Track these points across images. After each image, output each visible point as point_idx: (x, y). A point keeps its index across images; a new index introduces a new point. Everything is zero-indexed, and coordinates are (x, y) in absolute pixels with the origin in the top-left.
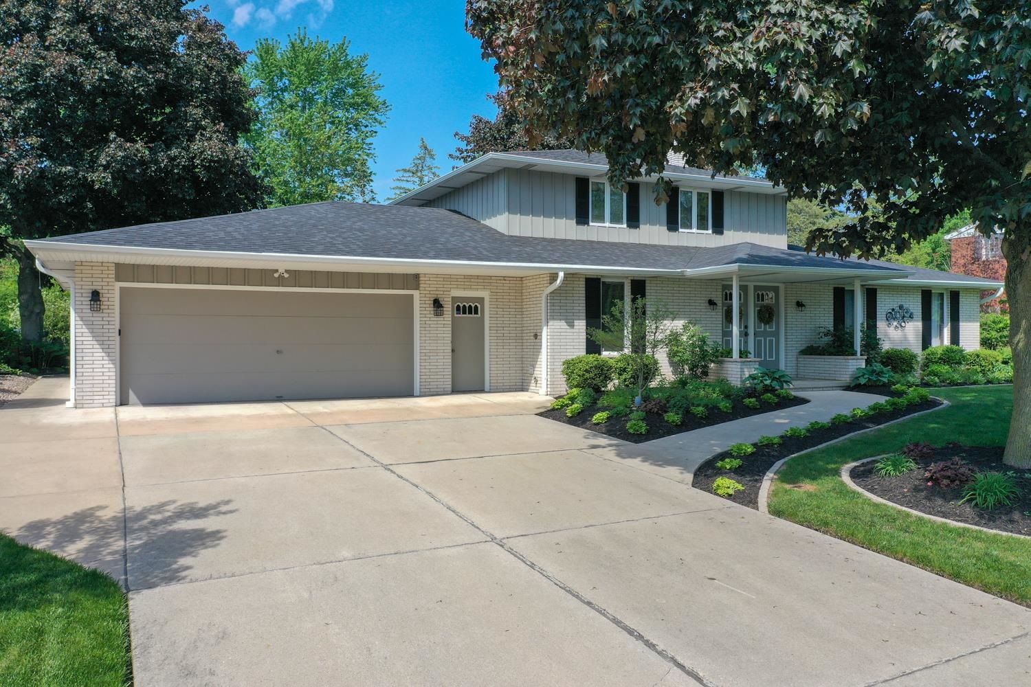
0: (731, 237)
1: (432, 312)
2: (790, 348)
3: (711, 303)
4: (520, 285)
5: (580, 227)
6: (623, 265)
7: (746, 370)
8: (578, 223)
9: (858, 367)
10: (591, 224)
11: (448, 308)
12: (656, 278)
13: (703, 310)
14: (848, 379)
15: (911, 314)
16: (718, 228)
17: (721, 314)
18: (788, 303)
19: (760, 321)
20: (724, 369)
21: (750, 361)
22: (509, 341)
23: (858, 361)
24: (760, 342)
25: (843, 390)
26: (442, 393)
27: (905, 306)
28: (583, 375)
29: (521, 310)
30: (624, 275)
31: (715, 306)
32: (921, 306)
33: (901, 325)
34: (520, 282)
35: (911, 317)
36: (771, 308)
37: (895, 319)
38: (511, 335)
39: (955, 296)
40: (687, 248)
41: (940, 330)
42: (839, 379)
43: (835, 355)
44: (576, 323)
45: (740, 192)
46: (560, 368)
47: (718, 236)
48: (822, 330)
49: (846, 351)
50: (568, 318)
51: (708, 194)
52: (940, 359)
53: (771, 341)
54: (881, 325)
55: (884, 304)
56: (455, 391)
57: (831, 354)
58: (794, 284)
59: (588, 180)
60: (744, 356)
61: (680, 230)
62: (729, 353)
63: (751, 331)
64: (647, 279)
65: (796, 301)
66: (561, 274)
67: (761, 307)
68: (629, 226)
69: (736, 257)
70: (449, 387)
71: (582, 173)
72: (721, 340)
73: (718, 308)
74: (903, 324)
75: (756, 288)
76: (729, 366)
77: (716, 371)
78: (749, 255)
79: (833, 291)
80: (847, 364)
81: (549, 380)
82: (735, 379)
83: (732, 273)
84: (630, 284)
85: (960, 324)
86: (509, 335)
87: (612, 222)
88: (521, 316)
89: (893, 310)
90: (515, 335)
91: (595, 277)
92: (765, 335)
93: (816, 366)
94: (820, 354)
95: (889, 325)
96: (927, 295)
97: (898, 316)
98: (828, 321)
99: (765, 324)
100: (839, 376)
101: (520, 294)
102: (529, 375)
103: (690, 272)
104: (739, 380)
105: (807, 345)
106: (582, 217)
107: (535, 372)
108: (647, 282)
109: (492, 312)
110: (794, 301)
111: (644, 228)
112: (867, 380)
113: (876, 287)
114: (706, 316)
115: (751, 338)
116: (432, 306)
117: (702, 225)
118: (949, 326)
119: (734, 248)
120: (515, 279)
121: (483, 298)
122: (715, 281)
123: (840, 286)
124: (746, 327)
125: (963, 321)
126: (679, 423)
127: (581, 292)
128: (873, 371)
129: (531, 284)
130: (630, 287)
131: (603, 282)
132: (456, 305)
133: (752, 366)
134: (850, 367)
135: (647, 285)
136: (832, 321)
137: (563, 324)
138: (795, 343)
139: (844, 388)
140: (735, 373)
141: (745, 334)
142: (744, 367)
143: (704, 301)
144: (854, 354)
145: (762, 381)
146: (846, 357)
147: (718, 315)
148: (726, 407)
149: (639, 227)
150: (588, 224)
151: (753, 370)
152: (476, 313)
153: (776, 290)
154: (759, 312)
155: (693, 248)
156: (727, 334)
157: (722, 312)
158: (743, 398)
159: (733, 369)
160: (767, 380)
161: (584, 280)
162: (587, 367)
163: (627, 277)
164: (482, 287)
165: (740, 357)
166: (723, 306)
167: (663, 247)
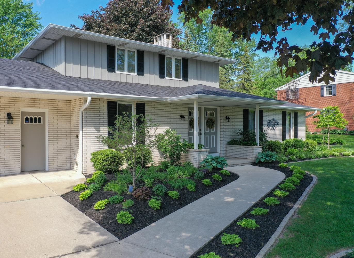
0: (192, 82)
1: (6, 122)
2: (223, 141)
3: (182, 117)
4: (69, 105)
5: (110, 73)
6: (131, 94)
7: (201, 156)
8: (109, 71)
9: (259, 152)
10: (116, 72)
11: (18, 119)
12: (151, 102)
13: (177, 121)
14: (254, 159)
15: (278, 123)
16: (186, 78)
17: (187, 123)
18: (222, 117)
19: (208, 127)
20: (189, 155)
21: (204, 151)
22: (61, 139)
23: (259, 148)
24: (207, 137)
25: (251, 165)
26: (14, 173)
27: (275, 119)
28: (103, 163)
29: (70, 120)
30: (132, 100)
31: (184, 119)
32: (282, 119)
33: (273, 128)
34: (69, 103)
35: (278, 124)
36: (213, 120)
37: (271, 125)
38: (63, 135)
39: (296, 114)
40: (169, 87)
41: (289, 130)
42: (249, 158)
43: (246, 145)
44: (102, 129)
45: (196, 60)
46: (90, 157)
47: (185, 82)
48: (238, 131)
49: (252, 143)
50: (96, 125)
51: (180, 60)
52: (292, 145)
53: (213, 137)
54: (265, 128)
55: (267, 118)
56: (24, 171)
57: (244, 145)
58: (224, 107)
59: (115, 47)
60: (200, 148)
61: (166, 78)
62: (192, 146)
63: (203, 132)
64: (145, 103)
65: (225, 116)
66: (89, 99)
67: (208, 119)
68: (139, 74)
69: (196, 91)
70: (19, 169)
71: (111, 43)
72: (187, 137)
73: (186, 120)
74: (274, 128)
75: (206, 109)
76: (192, 154)
77: (185, 156)
78: (203, 90)
79: (243, 111)
80: (252, 150)
81: (83, 164)
82: (196, 161)
83: (193, 100)
84: (135, 106)
85: (298, 128)
86: (61, 135)
87: (129, 71)
88: (70, 124)
89: (270, 121)
90: (66, 135)
91: (114, 101)
92: (210, 134)
93: (236, 151)
94: (238, 145)
95: (268, 129)
96: (284, 113)
97: (272, 124)
98: (240, 127)
99: (210, 129)
100: (248, 156)
101: (69, 111)
102: (74, 160)
103: (170, 99)
104: (198, 162)
105: (230, 139)
106: (111, 67)
107: (77, 159)
108: (145, 104)
109: (50, 122)
110: (224, 116)
111: (147, 76)
112: (264, 160)
113: (262, 109)
114: (179, 124)
115: (203, 136)
116: (6, 117)
117: (177, 76)
118: (293, 129)
119: (194, 87)
120: (66, 101)
121: (45, 113)
122: (184, 105)
123: (246, 109)
124: (200, 130)
125: (299, 126)
126: (159, 208)
127: (104, 110)
128: (267, 155)
129: (75, 105)
130: (135, 108)
131: (119, 104)
132: (25, 117)
133: (204, 154)
134: (255, 152)
135: (145, 106)
136: (243, 126)
137: (93, 130)
138: (225, 138)
139: (252, 164)
140: (196, 158)
141: (200, 134)
142: (201, 154)
143: (178, 116)
144: (256, 145)
145: (211, 164)
146: (252, 147)
147: (186, 124)
148: (192, 188)
149: (144, 75)
150: (115, 72)
151: (206, 156)
152: (40, 121)
153: (215, 110)
154: (207, 122)
155: (173, 87)
156: (191, 134)
157: (188, 122)
158: (202, 179)
159: (194, 156)
160: (214, 163)
161: (107, 102)
162: (105, 158)
163: (134, 102)
164: (43, 106)
165: (198, 149)
166: (188, 119)
167: (157, 86)
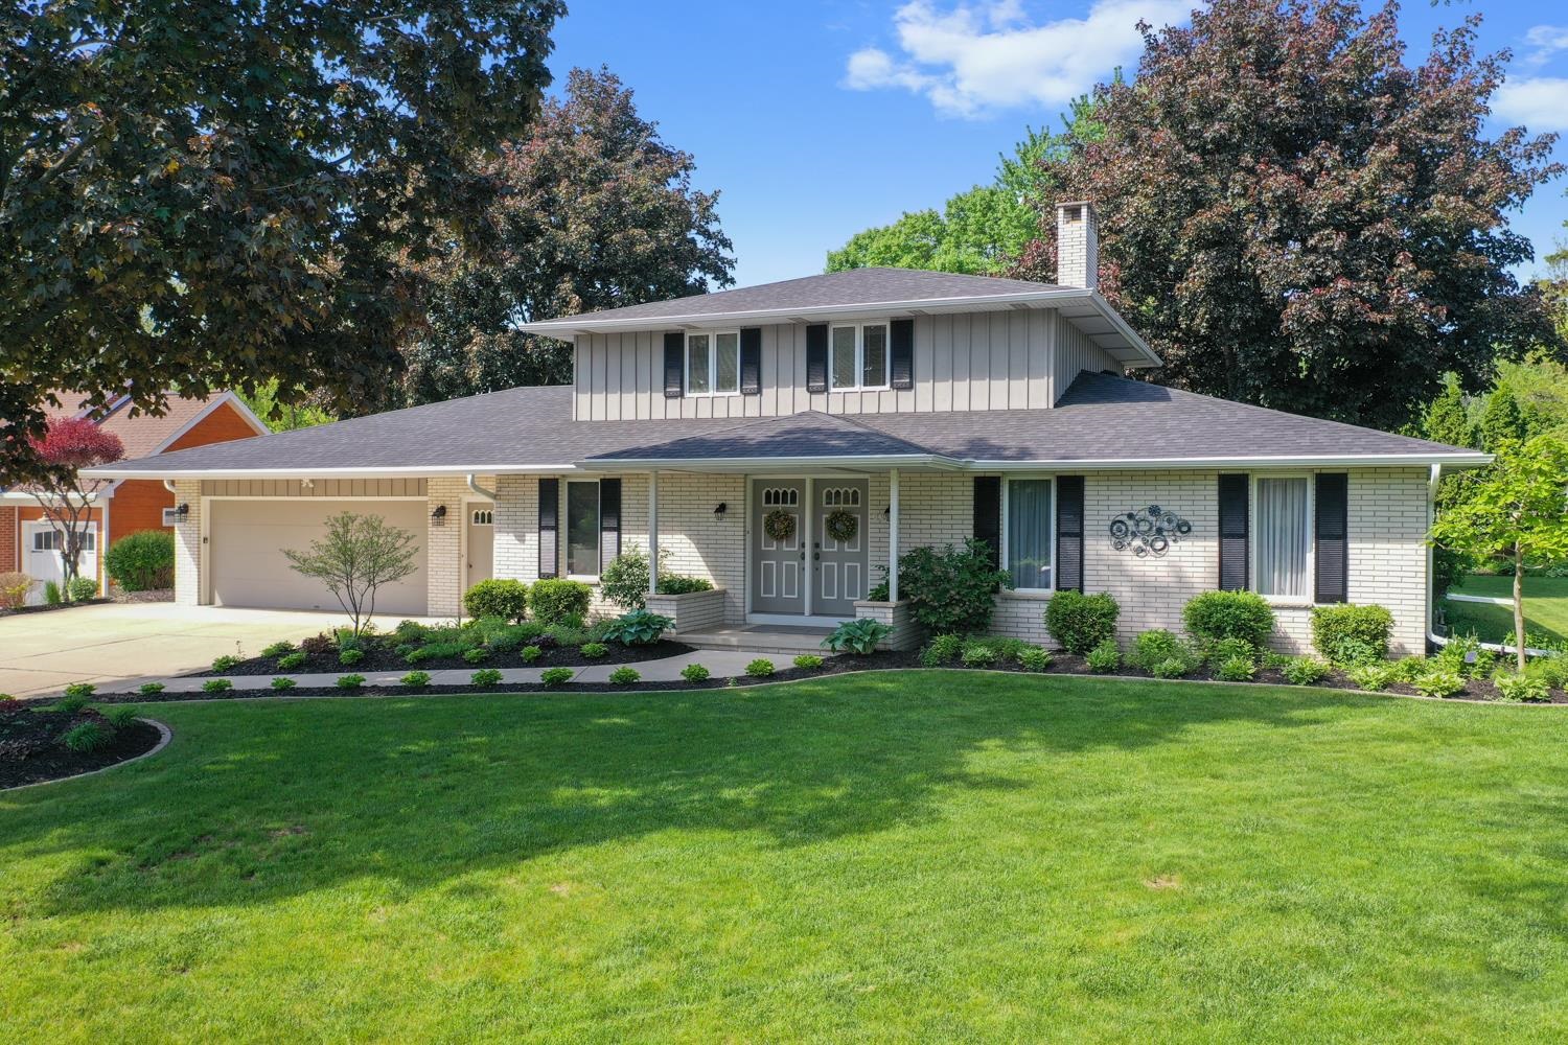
0: (928, 391)
3: (720, 509)
5: (671, 401)
8: (668, 395)
10: (687, 395)
11: (456, 516)
15: (1182, 524)
16: (904, 380)
17: (741, 524)
18: (873, 508)
27: (1164, 509)
32: (1215, 507)
33: (1153, 546)
35: (1182, 530)
36: (849, 516)
37: (1135, 533)
39: (1331, 483)
41: (1296, 557)
44: (528, 537)
47: (903, 393)
50: (518, 530)
51: (885, 326)
53: (852, 570)
54: (1098, 546)
59: (683, 334)
61: (832, 390)
68: (745, 392)
71: (675, 328)
74: (1159, 545)
79: (972, 484)
84: (600, 485)
85: (1350, 545)
89: (1131, 516)
91: (552, 477)
92: (840, 558)
95: (1118, 547)
96: (1234, 486)
97: (1144, 528)
98: (959, 538)
99: (841, 541)
106: (674, 388)
108: (623, 481)
113: (1082, 474)
118: (1315, 550)
123: (989, 475)
125: (1361, 540)
127: (533, 497)
130: (600, 490)
131: (571, 483)
132: (473, 512)
135: (623, 484)
137: (511, 537)
147: (736, 527)
149: (760, 393)
150: (682, 396)
157: (748, 522)
161: (538, 481)
